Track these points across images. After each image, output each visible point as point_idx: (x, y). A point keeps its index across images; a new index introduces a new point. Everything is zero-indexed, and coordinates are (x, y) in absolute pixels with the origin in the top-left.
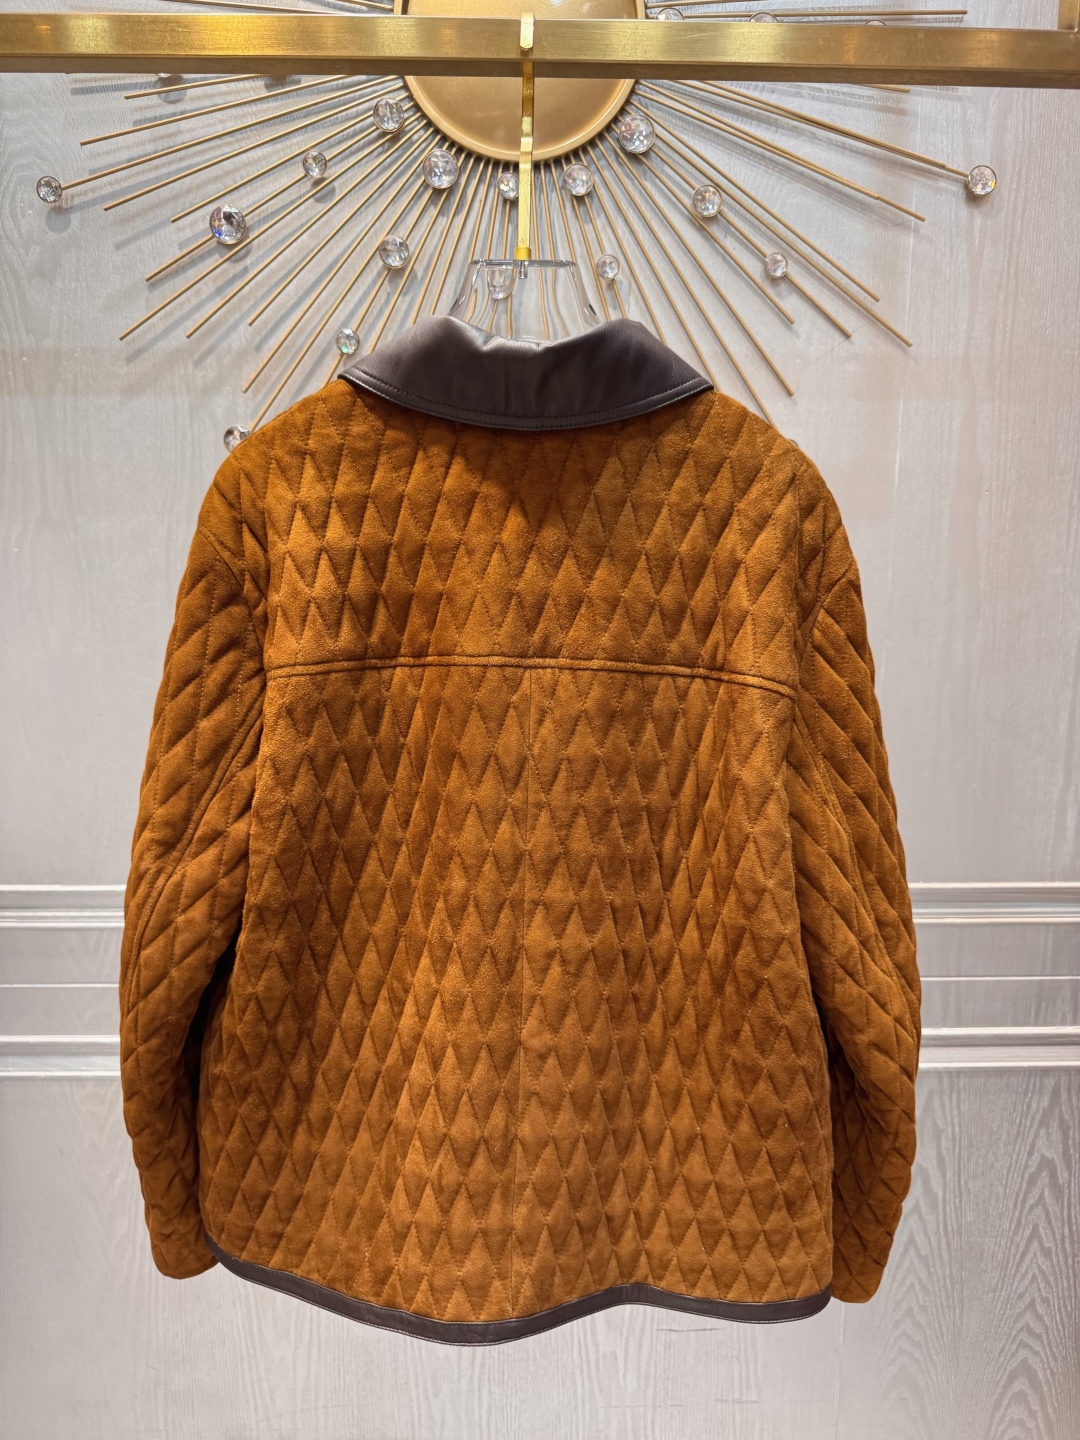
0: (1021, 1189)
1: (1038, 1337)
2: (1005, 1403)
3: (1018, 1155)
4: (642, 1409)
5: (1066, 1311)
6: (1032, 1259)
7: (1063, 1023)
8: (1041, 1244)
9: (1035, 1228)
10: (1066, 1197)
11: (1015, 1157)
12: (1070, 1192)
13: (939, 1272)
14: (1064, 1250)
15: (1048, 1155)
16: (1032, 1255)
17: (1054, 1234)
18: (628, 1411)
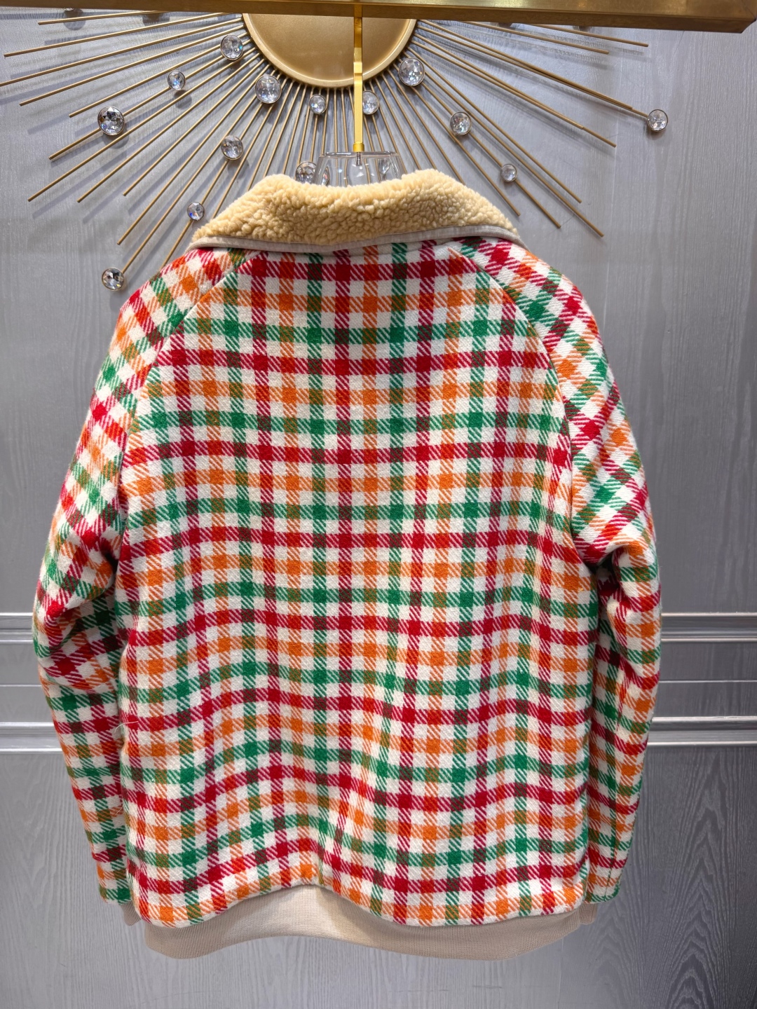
0: (691, 833)
1: (703, 939)
2: (679, 987)
3: (690, 808)
4: (419, 993)
5: (723, 920)
6: (699, 885)
7: (722, 714)
8: (705, 871)
9: (702, 861)
10: (723, 839)
11: (687, 810)
12: (726, 837)
13: (633, 893)
15: (711, 808)
16: (699, 881)
17: (715, 865)
18: (409, 994)
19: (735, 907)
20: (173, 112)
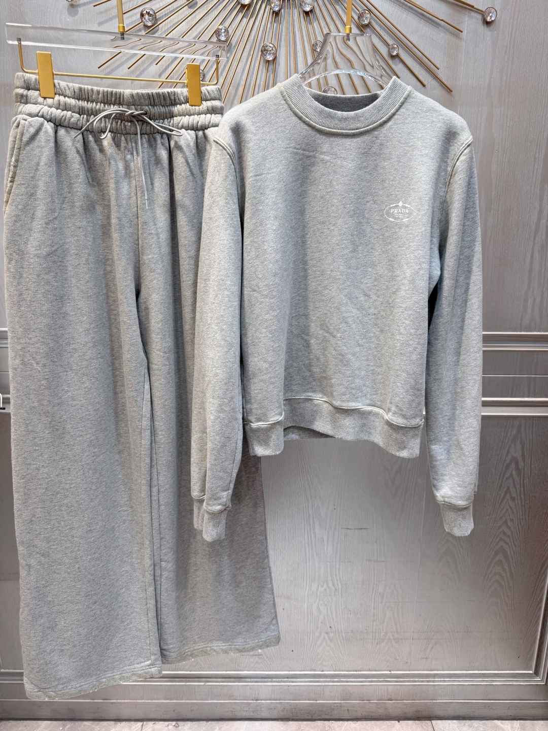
0: (502, 470)
1: (508, 536)
2: (492, 565)
3: (502, 455)
4: (334, 563)
5: (521, 525)
6: (506, 503)
7: (523, 397)
8: (510, 494)
9: (508, 488)
10: (522, 474)
11: (500, 456)
12: (524, 473)
14: (521, 498)
15: (515, 455)
16: (506, 500)
17: (516, 490)
18: (328, 564)
19: (529, 517)
20: (187, 11)
